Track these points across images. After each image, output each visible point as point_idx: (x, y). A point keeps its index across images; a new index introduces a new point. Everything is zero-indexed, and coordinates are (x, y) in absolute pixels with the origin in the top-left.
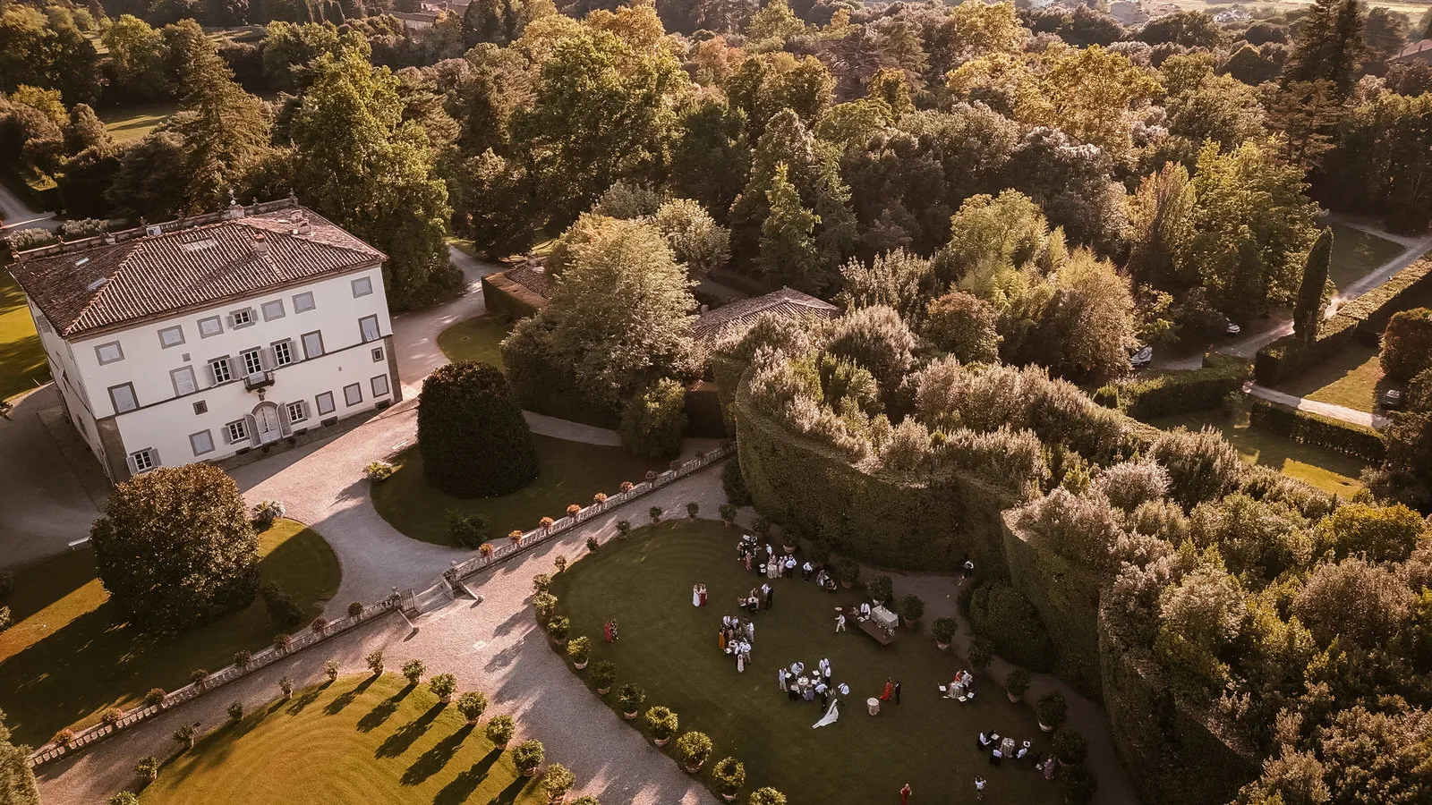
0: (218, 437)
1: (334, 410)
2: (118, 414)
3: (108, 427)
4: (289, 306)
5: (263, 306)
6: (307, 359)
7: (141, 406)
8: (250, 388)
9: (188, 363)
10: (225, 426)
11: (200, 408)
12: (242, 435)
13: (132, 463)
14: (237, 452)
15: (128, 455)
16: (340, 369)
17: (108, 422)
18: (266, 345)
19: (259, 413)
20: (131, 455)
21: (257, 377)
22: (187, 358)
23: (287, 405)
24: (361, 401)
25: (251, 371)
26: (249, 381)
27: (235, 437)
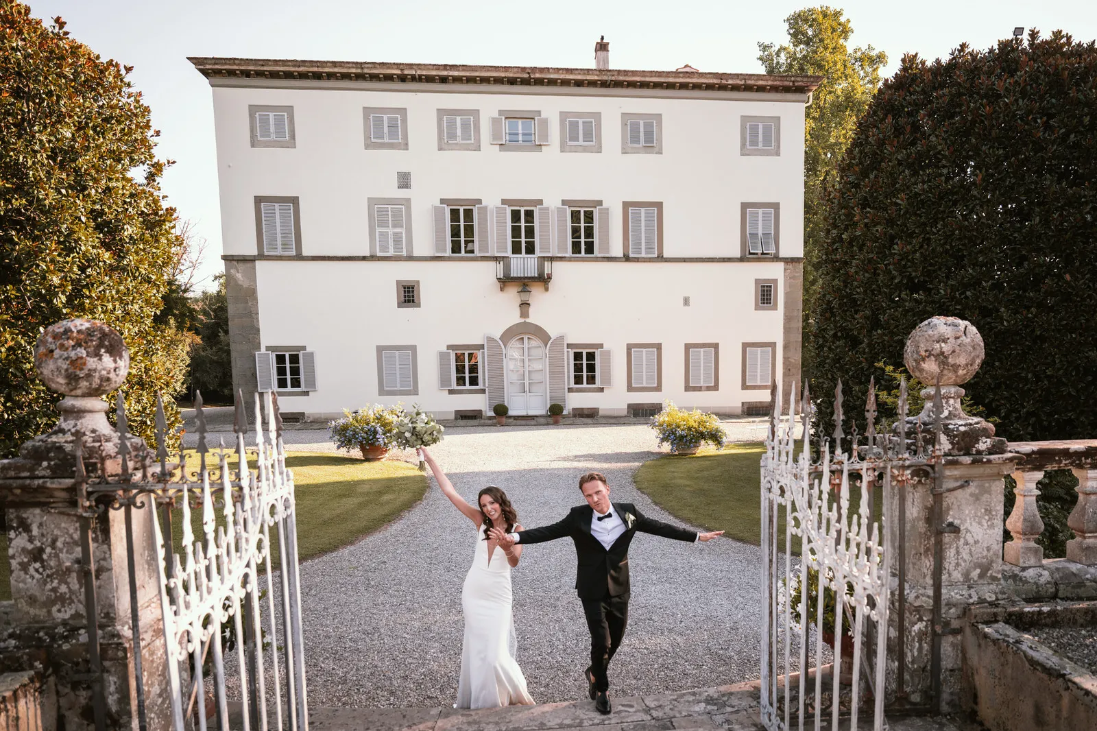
0: (429, 370)
1: (658, 388)
2: (261, 256)
3: (239, 276)
4: (612, 132)
5: (564, 115)
6: (627, 258)
7: (305, 253)
8: (506, 281)
9: (403, 194)
10: (444, 349)
11: (409, 295)
12: (474, 381)
13: (268, 370)
14: (457, 412)
15: (263, 350)
16: (686, 301)
17: (241, 266)
18: (552, 201)
19: (514, 343)
20: (268, 348)
21: (524, 265)
22: (404, 181)
23: (569, 346)
24: (716, 387)
25: (516, 249)
26: (507, 268)
27: (461, 381)
